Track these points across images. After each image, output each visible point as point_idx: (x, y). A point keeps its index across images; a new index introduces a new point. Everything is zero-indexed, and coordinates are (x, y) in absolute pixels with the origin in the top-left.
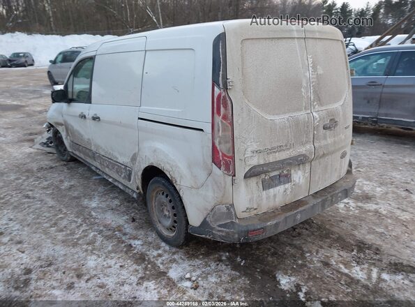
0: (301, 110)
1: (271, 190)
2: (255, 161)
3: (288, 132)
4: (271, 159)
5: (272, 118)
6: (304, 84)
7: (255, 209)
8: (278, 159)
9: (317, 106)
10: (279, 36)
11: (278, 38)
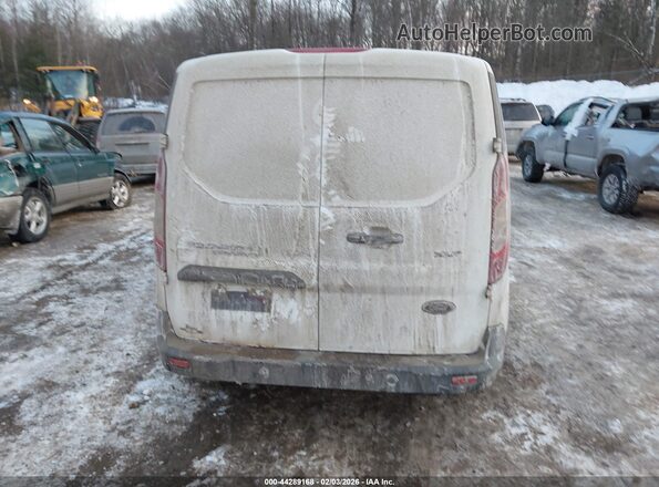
0: (293, 198)
1: (226, 313)
2: (192, 258)
3: (255, 228)
4: (219, 262)
5: (228, 200)
6: (305, 155)
7: (200, 332)
8: (230, 266)
9: (338, 198)
10: (260, 76)
11: (259, 80)
